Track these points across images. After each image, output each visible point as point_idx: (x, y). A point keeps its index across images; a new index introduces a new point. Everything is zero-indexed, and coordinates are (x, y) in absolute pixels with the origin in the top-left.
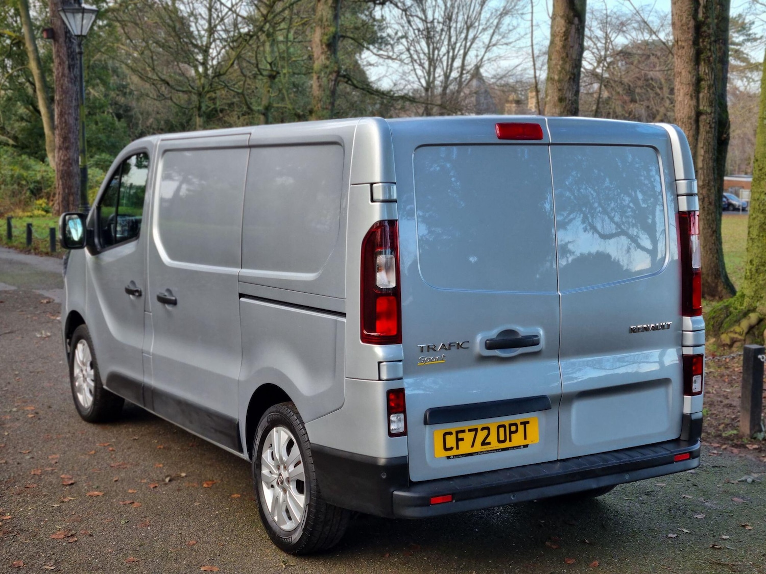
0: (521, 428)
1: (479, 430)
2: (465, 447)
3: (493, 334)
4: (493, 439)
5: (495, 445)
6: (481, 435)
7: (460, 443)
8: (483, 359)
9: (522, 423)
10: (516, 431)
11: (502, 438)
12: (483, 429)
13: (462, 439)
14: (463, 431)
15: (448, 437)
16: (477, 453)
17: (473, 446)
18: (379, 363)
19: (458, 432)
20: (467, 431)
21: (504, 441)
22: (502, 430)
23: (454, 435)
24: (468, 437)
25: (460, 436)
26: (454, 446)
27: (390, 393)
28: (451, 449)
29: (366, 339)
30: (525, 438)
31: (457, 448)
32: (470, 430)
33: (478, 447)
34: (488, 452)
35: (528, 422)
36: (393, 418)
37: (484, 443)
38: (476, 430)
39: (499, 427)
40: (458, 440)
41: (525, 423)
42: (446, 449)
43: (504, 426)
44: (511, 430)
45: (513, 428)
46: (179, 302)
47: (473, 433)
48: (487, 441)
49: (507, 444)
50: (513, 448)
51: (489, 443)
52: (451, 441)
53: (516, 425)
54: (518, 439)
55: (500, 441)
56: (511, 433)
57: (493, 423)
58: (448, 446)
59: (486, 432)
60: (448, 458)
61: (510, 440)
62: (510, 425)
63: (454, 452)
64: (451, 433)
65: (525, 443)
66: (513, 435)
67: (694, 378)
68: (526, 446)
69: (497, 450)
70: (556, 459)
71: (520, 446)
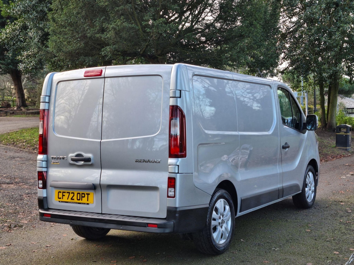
0: (86, 196)
1: (70, 193)
2: (65, 199)
3: (74, 155)
4: (75, 198)
5: (76, 200)
6: (71, 195)
7: (64, 197)
9: (87, 194)
10: (84, 197)
11: (79, 198)
12: (72, 193)
13: (64, 195)
14: (65, 192)
15: (60, 193)
16: (69, 202)
17: (68, 199)
19: (63, 192)
20: (66, 192)
21: (79, 200)
22: (79, 195)
23: (62, 193)
24: (66, 195)
25: (64, 194)
26: (62, 197)
28: (60, 198)
30: (88, 200)
31: (63, 199)
32: (67, 193)
33: (69, 200)
34: (73, 203)
35: (89, 194)
37: (72, 199)
38: (69, 193)
39: (78, 193)
40: (63, 195)
41: (88, 194)
43: (80, 194)
45: (83, 195)
48: (73, 198)
50: (83, 203)
51: (74, 199)
52: (61, 195)
53: (84, 194)
54: (84, 200)
55: (78, 200)
56: (82, 197)
58: (59, 197)
59: (73, 194)
60: (59, 201)
61: (82, 200)
62: (82, 194)
63: (61, 200)
64: (61, 192)
65: (87, 202)
66: (83, 198)
67: (170, 189)
68: (88, 204)
69: (77, 203)
70: (101, 213)
71: (85, 203)
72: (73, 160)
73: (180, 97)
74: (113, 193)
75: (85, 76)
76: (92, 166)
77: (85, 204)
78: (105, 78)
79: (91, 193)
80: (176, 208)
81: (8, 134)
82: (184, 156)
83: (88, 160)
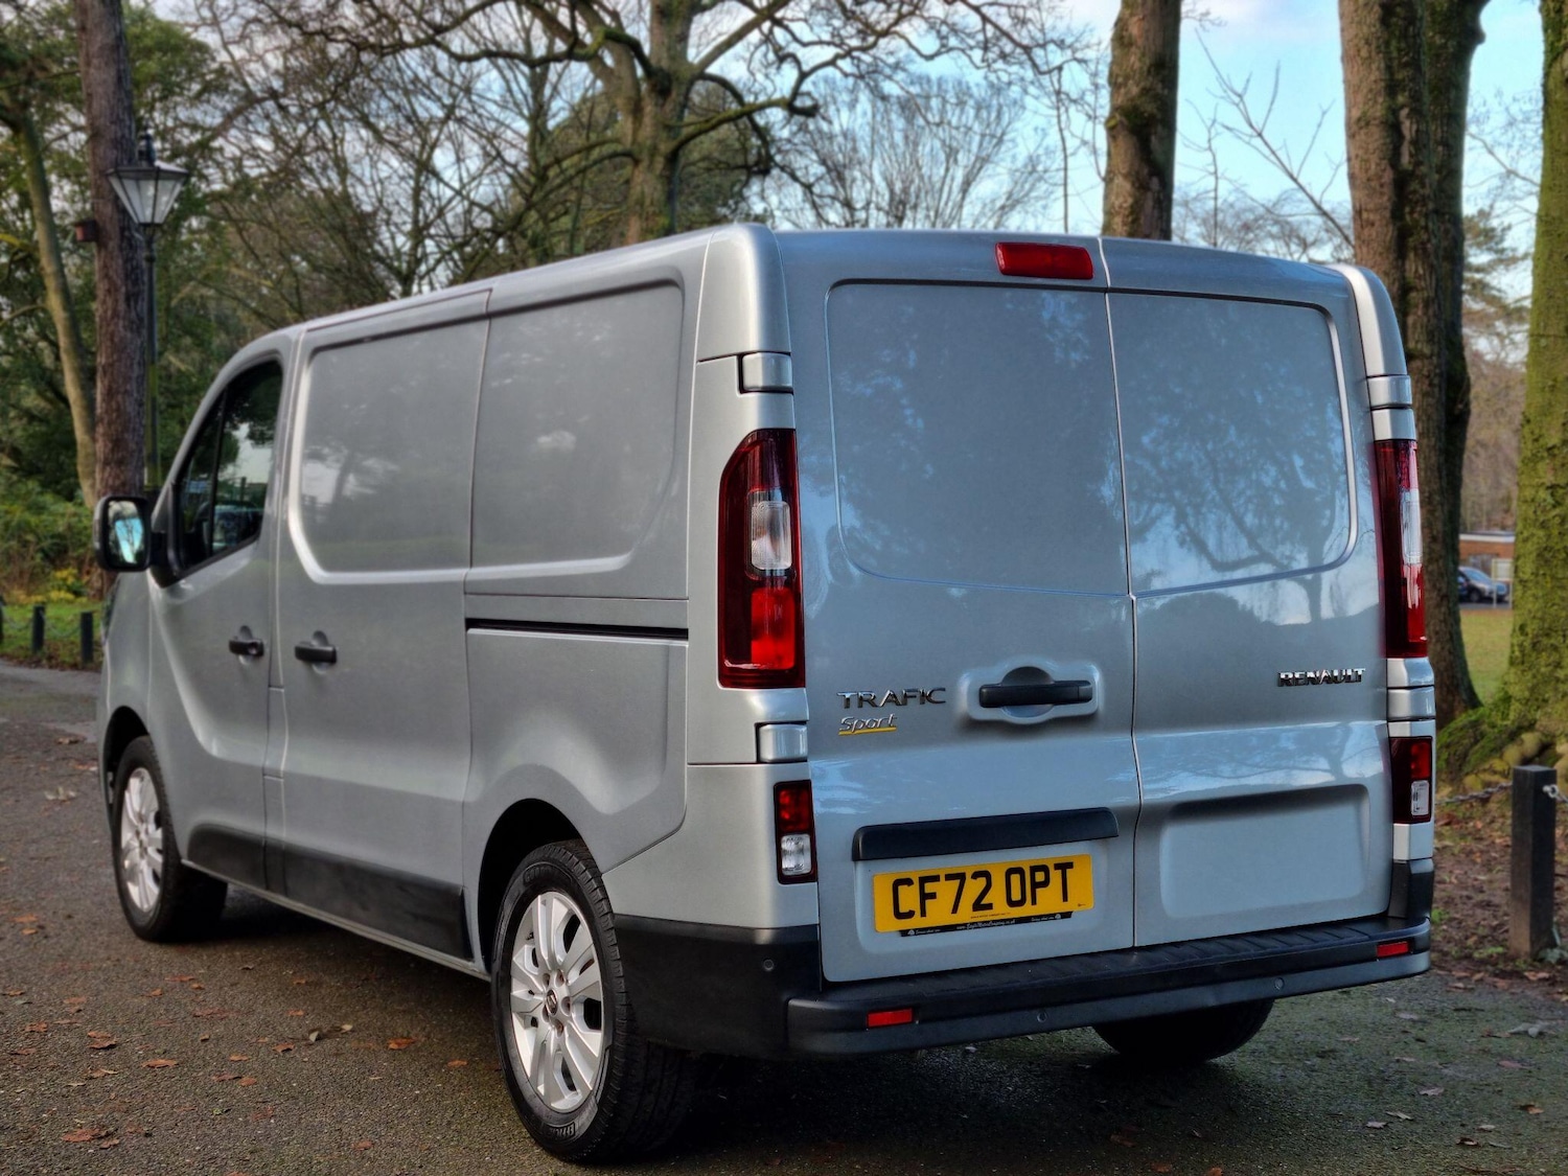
0: (1056, 876)
1: (968, 876)
2: (939, 913)
3: (996, 675)
4: (997, 896)
5: (1001, 909)
6: (974, 888)
7: (928, 903)
8: (973, 727)
9: (1057, 866)
10: (1045, 883)
11: (1016, 897)
12: (976, 875)
13: (933, 896)
14: (936, 879)
15: (902, 889)
16: (965, 925)
17: (955, 910)
18: (758, 726)
19: (923, 880)
20: (942, 878)
21: (1021, 903)
22: (1015, 879)
23: (916, 885)
24: (945, 890)
25: (929, 887)
26: (917, 909)
27: (779, 789)
28: (910, 914)
29: (729, 678)
30: (1065, 898)
31: (923, 914)
32: (949, 877)
33: (966, 914)
34: (986, 924)
35: (1070, 865)
36: (788, 844)
37: (978, 905)
38: (961, 877)
39: (1010, 872)
40: (925, 897)
41: (1063, 867)
42: (899, 915)
43: (1020, 871)
44: (1037, 878)
45: (1040, 877)
46: (339, 657)
47: (957, 883)
48: (984, 902)
49: (1027, 910)
50: (1040, 918)
51: (989, 906)
52: (909, 898)
53: (1044, 869)
54: (1049, 900)
55: (1011, 903)
56: (1035, 885)
57: (997, 861)
58: (903, 909)
59: (982, 881)
60: (904, 933)
61: (1034, 902)
62: (1034, 869)
63: (917, 922)
64: (909, 882)
65: (1065, 908)
66: (1039, 891)
68: (1066, 915)
69: (1007, 922)
70: (1130, 945)
71: (1055, 915)
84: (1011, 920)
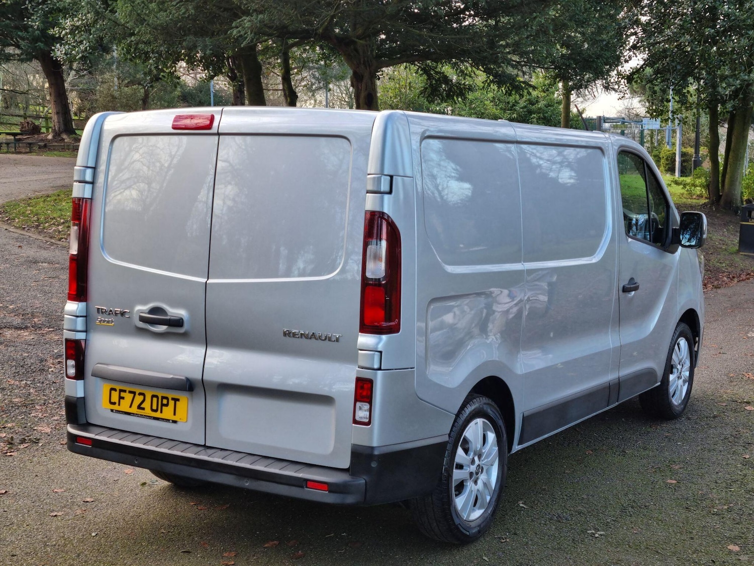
0: (172, 403)
1: (137, 393)
2: (125, 406)
3: (146, 308)
4: (147, 405)
5: (148, 411)
6: (139, 399)
7: (121, 400)
8: (137, 329)
9: (173, 399)
10: (167, 405)
11: (155, 407)
12: (140, 394)
13: (123, 398)
14: (125, 391)
15: (113, 392)
16: (134, 414)
17: (130, 407)
19: (121, 391)
20: (127, 392)
21: (156, 411)
22: (155, 400)
23: (117, 393)
24: (128, 397)
25: (123, 394)
26: (117, 401)
27: (68, 342)
28: (114, 403)
30: (175, 414)
31: (119, 405)
32: (130, 392)
33: (134, 410)
34: (142, 416)
35: (178, 400)
36: (68, 362)
37: (139, 407)
38: (134, 393)
39: (153, 396)
40: (121, 398)
41: (176, 400)
42: (110, 403)
43: (157, 397)
44: (163, 402)
45: (165, 402)
48: (142, 406)
49: (157, 415)
50: (163, 420)
51: (143, 409)
52: (115, 397)
53: (167, 398)
54: (167, 412)
55: (153, 410)
56: (163, 405)
57: (148, 392)
58: (113, 401)
59: (142, 398)
60: (112, 410)
61: (161, 412)
62: (163, 398)
63: (116, 407)
64: (115, 390)
65: (174, 418)
66: (164, 408)
67: (358, 404)
68: (175, 422)
69: (150, 417)
70: (203, 444)
71: (169, 420)
72: (142, 319)
73: (390, 192)
74: (231, 401)
75: (174, 128)
76: (185, 337)
77: (167, 420)
78: (219, 134)
79: (184, 398)
80: (372, 448)
81: (28, 201)
82: (395, 329)
83: (179, 323)
84: (152, 417)
